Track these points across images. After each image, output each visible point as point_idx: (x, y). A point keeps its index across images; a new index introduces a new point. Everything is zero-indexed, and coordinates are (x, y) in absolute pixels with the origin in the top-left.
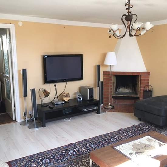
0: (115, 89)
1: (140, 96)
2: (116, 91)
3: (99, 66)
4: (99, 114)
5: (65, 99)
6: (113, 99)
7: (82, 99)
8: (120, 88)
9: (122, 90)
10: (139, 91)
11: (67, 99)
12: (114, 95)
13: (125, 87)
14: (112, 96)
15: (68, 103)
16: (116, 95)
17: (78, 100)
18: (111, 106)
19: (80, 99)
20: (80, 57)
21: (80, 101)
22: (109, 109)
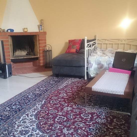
1: (40, 56)
2: (13, 54)
6: (12, 63)
9: (18, 54)
10: (38, 51)
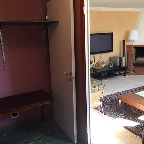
0: (135, 58)
2: (135, 60)
3: (124, 41)
4: (126, 76)
5: (101, 66)
6: (133, 66)
7: (113, 66)
8: (138, 58)
9: (139, 59)
11: (103, 66)
12: (134, 63)
13: (141, 57)
14: (133, 64)
15: (103, 69)
16: (136, 63)
17: (111, 66)
18: (132, 71)
19: (112, 66)
20: (111, 35)
21: (112, 67)
22: (131, 73)
